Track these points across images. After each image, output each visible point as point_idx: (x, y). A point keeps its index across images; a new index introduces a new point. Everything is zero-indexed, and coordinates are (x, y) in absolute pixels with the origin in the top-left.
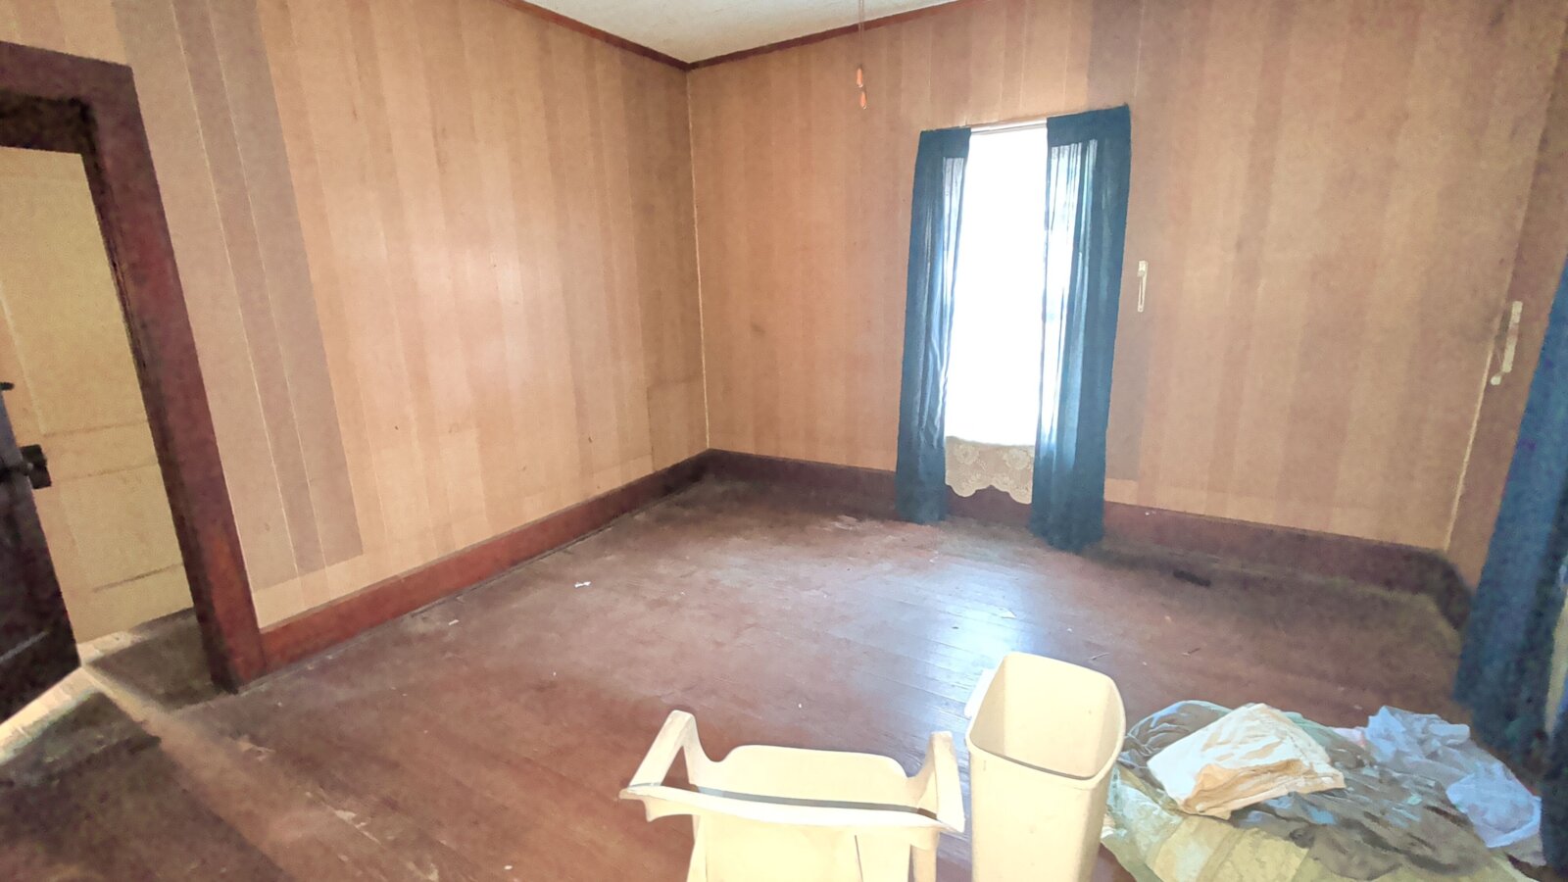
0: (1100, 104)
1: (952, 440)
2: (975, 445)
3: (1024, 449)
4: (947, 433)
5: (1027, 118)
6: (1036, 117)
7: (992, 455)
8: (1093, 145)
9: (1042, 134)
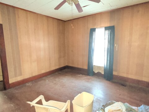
0: (111, 26)
1: (94, 66)
2: (97, 66)
3: (103, 67)
4: (93, 65)
5: (102, 27)
6: (103, 27)
7: (99, 67)
8: (110, 30)
9: (104, 29)
